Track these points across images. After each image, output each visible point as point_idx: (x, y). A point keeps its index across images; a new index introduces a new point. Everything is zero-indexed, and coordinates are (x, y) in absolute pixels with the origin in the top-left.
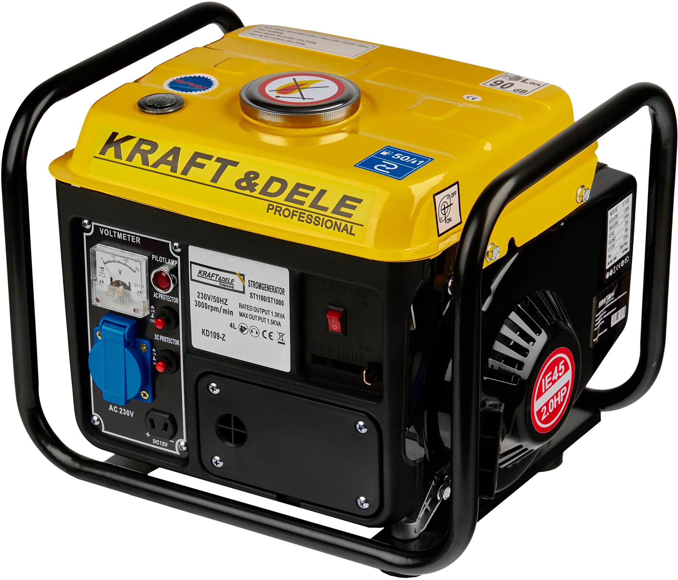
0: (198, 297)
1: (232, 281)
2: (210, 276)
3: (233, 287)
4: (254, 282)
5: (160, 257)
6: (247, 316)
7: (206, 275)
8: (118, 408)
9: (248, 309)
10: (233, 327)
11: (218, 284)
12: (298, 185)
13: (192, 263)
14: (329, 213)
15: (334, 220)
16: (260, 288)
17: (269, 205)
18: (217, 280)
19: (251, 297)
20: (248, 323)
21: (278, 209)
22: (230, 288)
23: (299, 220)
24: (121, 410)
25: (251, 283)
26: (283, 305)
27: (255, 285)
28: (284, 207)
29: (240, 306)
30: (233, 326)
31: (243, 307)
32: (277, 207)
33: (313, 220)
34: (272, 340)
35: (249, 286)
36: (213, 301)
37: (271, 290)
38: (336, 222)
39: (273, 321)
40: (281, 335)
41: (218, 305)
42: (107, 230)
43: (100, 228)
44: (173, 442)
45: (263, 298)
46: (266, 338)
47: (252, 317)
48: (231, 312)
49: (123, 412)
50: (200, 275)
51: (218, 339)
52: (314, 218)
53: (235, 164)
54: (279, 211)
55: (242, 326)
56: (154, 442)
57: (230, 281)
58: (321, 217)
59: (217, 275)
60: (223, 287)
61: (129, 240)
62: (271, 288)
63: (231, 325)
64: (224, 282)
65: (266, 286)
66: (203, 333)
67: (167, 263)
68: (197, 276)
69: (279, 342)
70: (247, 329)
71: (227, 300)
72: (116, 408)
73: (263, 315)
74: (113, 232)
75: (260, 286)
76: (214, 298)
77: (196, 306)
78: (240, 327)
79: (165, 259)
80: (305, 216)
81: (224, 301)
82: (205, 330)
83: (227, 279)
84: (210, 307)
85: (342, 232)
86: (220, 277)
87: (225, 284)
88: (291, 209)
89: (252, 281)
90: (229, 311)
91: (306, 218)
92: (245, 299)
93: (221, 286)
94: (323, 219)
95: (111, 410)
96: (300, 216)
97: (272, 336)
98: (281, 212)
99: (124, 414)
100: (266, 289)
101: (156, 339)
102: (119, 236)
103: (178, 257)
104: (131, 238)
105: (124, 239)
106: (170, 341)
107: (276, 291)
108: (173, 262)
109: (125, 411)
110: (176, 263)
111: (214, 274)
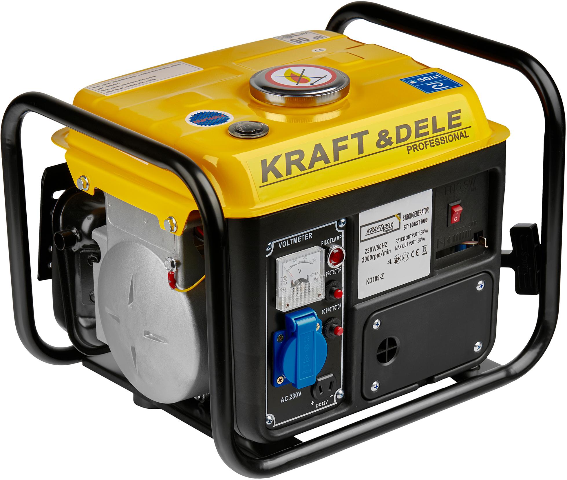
0: (366, 253)
1: (392, 224)
2: (376, 230)
3: (392, 229)
4: (407, 214)
5: (328, 239)
6: (401, 247)
7: (373, 231)
8: (289, 396)
9: (402, 240)
11: (381, 232)
12: (417, 123)
13: (361, 227)
14: (447, 130)
15: (452, 134)
16: (411, 218)
17: (408, 147)
18: (381, 229)
19: (405, 228)
20: (401, 252)
21: (415, 147)
22: (390, 231)
23: (431, 146)
24: (291, 396)
25: (405, 217)
26: (427, 222)
27: (408, 217)
28: (417, 143)
29: (396, 241)
30: (390, 262)
31: (398, 241)
32: (413, 146)
33: (440, 141)
34: (418, 255)
35: (404, 220)
36: (376, 249)
37: (419, 214)
38: (454, 134)
39: (419, 239)
40: (424, 247)
41: (380, 251)
42: (285, 242)
43: (279, 244)
44: (332, 395)
45: (413, 225)
46: (414, 257)
47: (405, 246)
49: (293, 396)
50: (368, 233)
51: (378, 280)
52: (439, 139)
53: (366, 132)
54: (416, 148)
55: (396, 258)
56: (317, 406)
57: (390, 225)
58: (444, 136)
59: (382, 225)
60: (385, 232)
61: (303, 240)
63: (389, 263)
65: (416, 213)
66: (368, 283)
67: (333, 242)
68: (366, 235)
69: (423, 254)
70: (400, 259)
71: (387, 242)
72: (286, 397)
73: (411, 240)
75: (411, 216)
76: (378, 247)
77: (363, 262)
78: (395, 260)
79: (332, 240)
80: (434, 141)
81: (385, 244)
82: (369, 279)
83: (388, 224)
84: (374, 257)
85: (461, 139)
86: (384, 225)
87: (387, 229)
88: (423, 142)
89: (405, 215)
91: (435, 143)
92: (400, 234)
93: (383, 233)
94: (446, 136)
95: (282, 402)
96: (431, 144)
97: (418, 252)
98: (418, 148)
99: (293, 398)
100: (415, 215)
101: (323, 314)
102: (295, 241)
103: (342, 231)
104: (304, 237)
105: (299, 241)
106: (334, 309)
107: (422, 213)
108: (338, 238)
109: (294, 395)
110: (340, 238)
111: (379, 226)
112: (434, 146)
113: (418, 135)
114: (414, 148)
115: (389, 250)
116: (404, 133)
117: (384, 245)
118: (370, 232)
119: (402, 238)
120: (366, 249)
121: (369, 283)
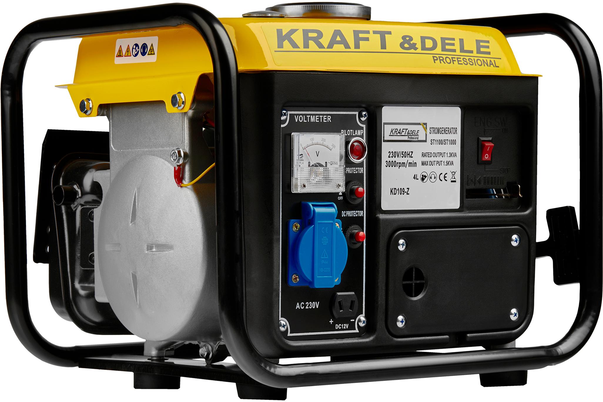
0: (389, 157)
1: (417, 132)
2: (400, 133)
3: (418, 138)
4: (434, 128)
5: (349, 130)
6: (427, 164)
7: (397, 133)
8: (305, 303)
9: (429, 156)
10: (416, 179)
11: (406, 138)
12: (443, 39)
13: (385, 124)
14: (475, 54)
15: (481, 59)
16: (438, 133)
17: (433, 57)
18: (406, 134)
19: (432, 143)
20: (428, 170)
22: (416, 140)
23: (459, 64)
24: (307, 304)
25: (431, 130)
26: (455, 144)
27: (435, 131)
28: (444, 57)
29: (423, 155)
30: (416, 177)
31: (425, 155)
33: (468, 61)
34: (446, 180)
35: (430, 133)
36: (401, 156)
37: (447, 132)
38: (483, 60)
39: (447, 162)
40: (454, 173)
41: (404, 160)
42: (301, 116)
43: (295, 116)
44: (354, 320)
45: (441, 142)
46: (441, 181)
47: (432, 164)
48: (415, 164)
49: (309, 305)
50: (392, 134)
51: (403, 194)
53: (389, 33)
54: (443, 60)
55: (423, 176)
56: (337, 327)
57: (416, 133)
58: (472, 58)
59: (406, 129)
60: (411, 140)
61: (321, 121)
62: (447, 131)
63: (414, 178)
64: (411, 135)
65: (443, 129)
66: (392, 193)
67: (354, 135)
68: (390, 136)
69: (452, 181)
70: (427, 177)
71: (412, 152)
72: (302, 304)
73: (439, 159)
74: (307, 116)
75: (438, 131)
76: (402, 154)
77: (387, 166)
78: (421, 177)
79: (352, 132)
81: (411, 153)
82: (393, 188)
83: (414, 132)
84: (398, 164)
85: (490, 66)
86: (409, 130)
87: (412, 137)
88: (450, 57)
89: (432, 128)
90: (413, 163)
91: (463, 61)
92: (427, 147)
93: (409, 140)
94: (474, 59)
95: (298, 308)
96: (458, 61)
97: (446, 177)
99: (310, 308)
100: (443, 132)
101: (343, 216)
102: (313, 120)
103: (364, 126)
104: (323, 118)
105: (316, 121)
106: (355, 215)
107: (451, 132)
108: (359, 133)
109: (311, 304)
110: (362, 133)
111: (404, 129)
112: (462, 64)
113: (444, 49)
114: (440, 60)
115: (415, 163)
116: (429, 44)
117: (409, 154)
118: (394, 133)
119: (429, 154)
120: (390, 152)
121: (394, 194)
